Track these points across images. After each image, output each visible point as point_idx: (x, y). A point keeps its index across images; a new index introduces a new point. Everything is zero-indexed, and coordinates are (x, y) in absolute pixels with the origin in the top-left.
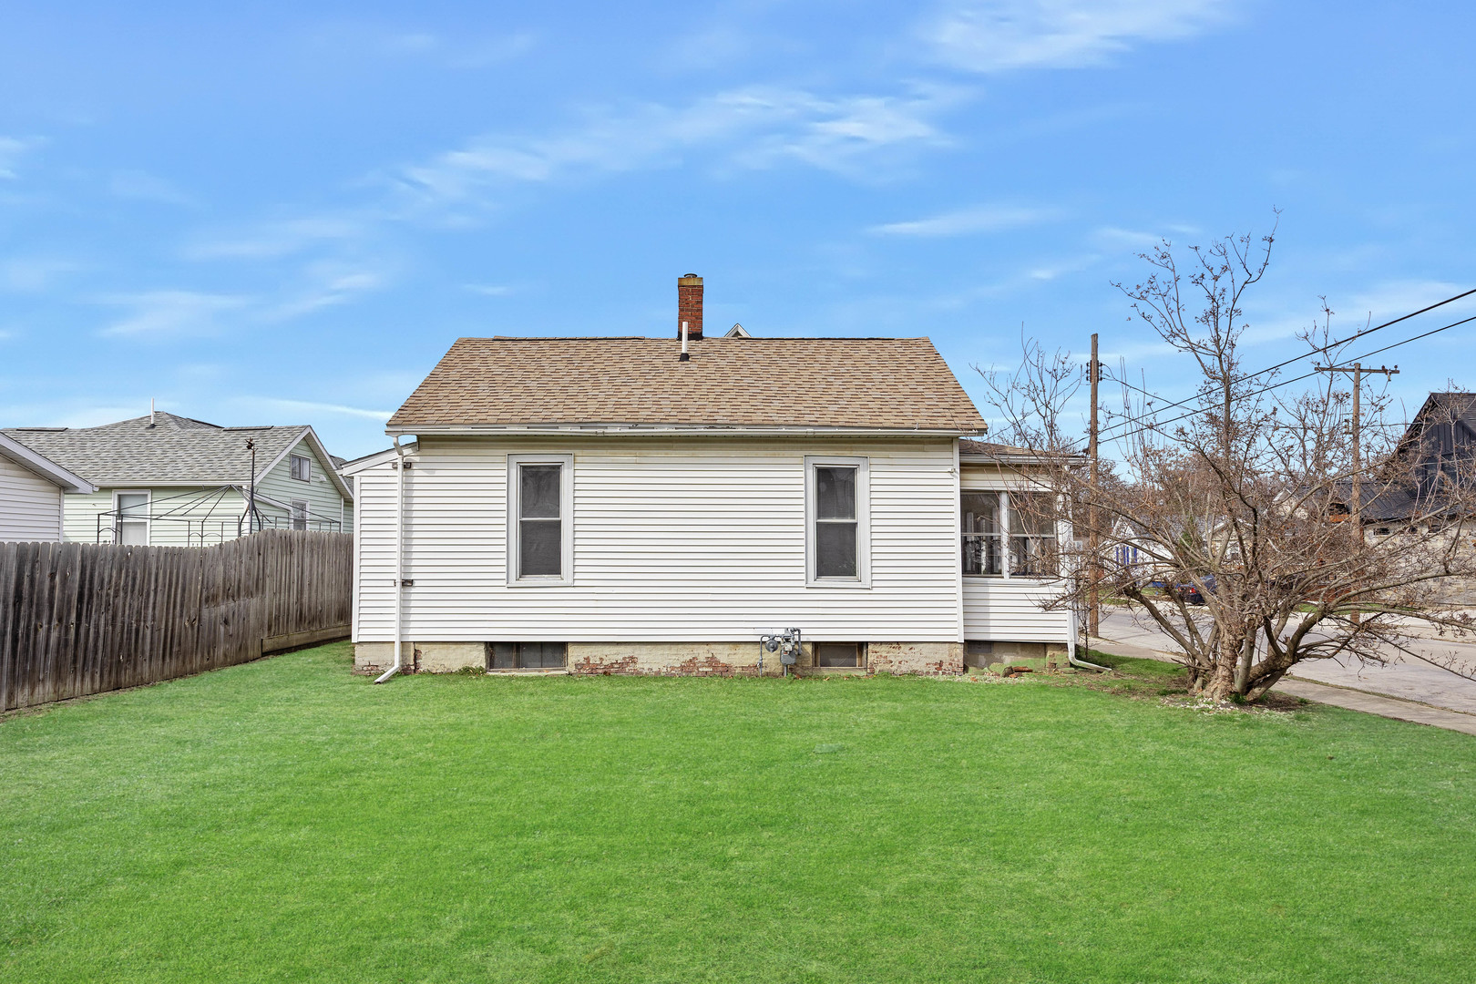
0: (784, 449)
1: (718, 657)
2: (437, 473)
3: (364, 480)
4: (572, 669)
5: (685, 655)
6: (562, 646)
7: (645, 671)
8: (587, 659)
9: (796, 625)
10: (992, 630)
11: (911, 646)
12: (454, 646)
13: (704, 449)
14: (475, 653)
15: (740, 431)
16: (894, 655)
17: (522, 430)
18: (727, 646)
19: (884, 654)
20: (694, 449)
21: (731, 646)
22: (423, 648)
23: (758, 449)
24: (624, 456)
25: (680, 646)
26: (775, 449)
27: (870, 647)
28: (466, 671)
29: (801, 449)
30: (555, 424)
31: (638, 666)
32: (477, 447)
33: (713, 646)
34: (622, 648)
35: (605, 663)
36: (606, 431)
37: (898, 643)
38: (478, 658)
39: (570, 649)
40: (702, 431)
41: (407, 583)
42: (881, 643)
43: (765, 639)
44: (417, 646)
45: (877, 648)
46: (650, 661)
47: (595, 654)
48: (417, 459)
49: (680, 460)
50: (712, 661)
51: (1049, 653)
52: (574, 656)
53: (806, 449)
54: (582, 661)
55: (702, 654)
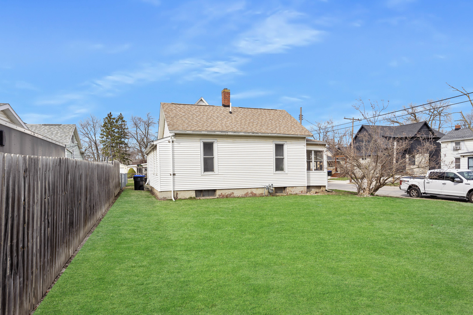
2: (181, 144)
3: (160, 145)
4: (218, 196)
5: (245, 191)
6: (214, 191)
7: (236, 196)
8: (222, 193)
9: (272, 183)
10: (311, 183)
11: (296, 187)
12: (187, 191)
13: (249, 139)
14: (193, 193)
15: (260, 134)
16: (292, 190)
17: (206, 133)
18: (255, 189)
19: (290, 190)
20: (247, 138)
22: (178, 192)
23: (262, 139)
24: (230, 140)
25: (244, 189)
26: (266, 139)
27: (287, 188)
28: (191, 198)
29: (272, 139)
30: (215, 132)
31: (234, 195)
32: (192, 137)
33: (252, 189)
34: (230, 190)
35: (226, 194)
36: (228, 133)
37: (293, 187)
38: (193, 195)
39: (217, 191)
40: (251, 134)
41: (174, 174)
42: (290, 187)
43: (266, 187)
44: (177, 192)
46: (237, 193)
47: (223, 192)
48: (175, 140)
50: (252, 193)
51: (322, 188)
52: (218, 193)
53: (274, 139)
54: (220, 194)
55: (249, 191)
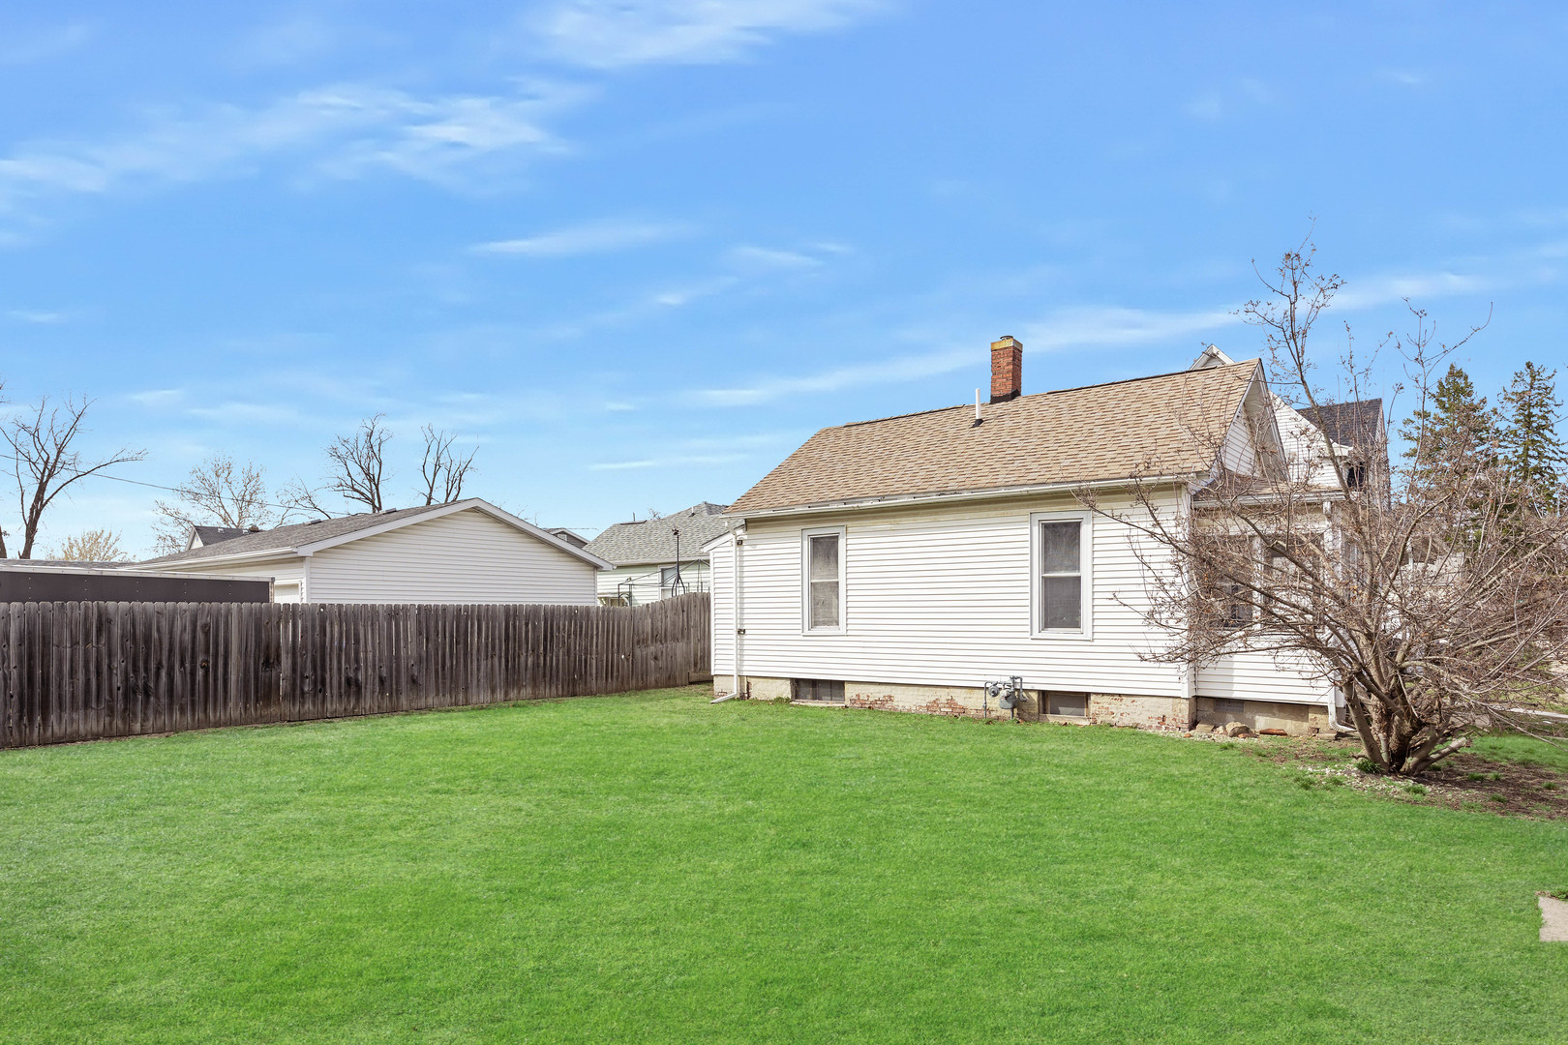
0: (1012, 508)
1: (957, 700)
2: (758, 547)
3: (716, 555)
4: (847, 703)
5: (929, 696)
6: (841, 684)
7: (900, 708)
8: (858, 696)
9: (1016, 674)
11: (1133, 699)
12: (771, 681)
13: (943, 513)
14: (784, 687)
15: (966, 495)
16: (1115, 706)
18: (964, 690)
19: (1106, 705)
20: (936, 513)
21: (967, 690)
22: (752, 680)
23: (989, 510)
24: (882, 525)
25: (926, 689)
26: (1003, 509)
27: (1093, 697)
28: (779, 700)
29: (1028, 506)
30: (826, 503)
31: (895, 704)
32: (782, 525)
33: (952, 690)
34: (883, 687)
35: (871, 699)
36: (860, 505)
37: (1120, 695)
38: (786, 690)
39: (847, 686)
40: (935, 498)
41: (741, 632)
42: (1103, 694)
43: (988, 685)
44: (750, 680)
45: (1099, 699)
46: (905, 700)
47: (865, 692)
48: (746, 537)
49: (925, 525)
50: (951, 702)
51: (1311, 716)
52: (850, 692)
53: (1033, 506)
54: (854, 697)
55: (943, 696)
